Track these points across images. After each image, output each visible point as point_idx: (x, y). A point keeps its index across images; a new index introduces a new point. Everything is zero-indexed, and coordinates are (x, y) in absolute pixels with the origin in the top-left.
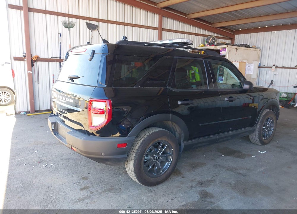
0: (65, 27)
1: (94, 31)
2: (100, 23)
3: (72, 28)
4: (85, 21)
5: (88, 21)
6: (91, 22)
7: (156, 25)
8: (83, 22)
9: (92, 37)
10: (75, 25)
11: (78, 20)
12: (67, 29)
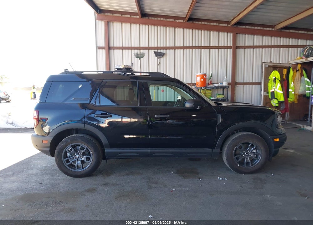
0: (136, 58)
1: (161, 58)
2: (168, 50)
3: (143, 57)
4: (153, 50)
5: (156, 51)
6: (159, 51)
7: (230, 43)
8: (152, 52)
9: (159, 63)
10: (145, 55)
11: (147, 50)
12: (139, 59)
